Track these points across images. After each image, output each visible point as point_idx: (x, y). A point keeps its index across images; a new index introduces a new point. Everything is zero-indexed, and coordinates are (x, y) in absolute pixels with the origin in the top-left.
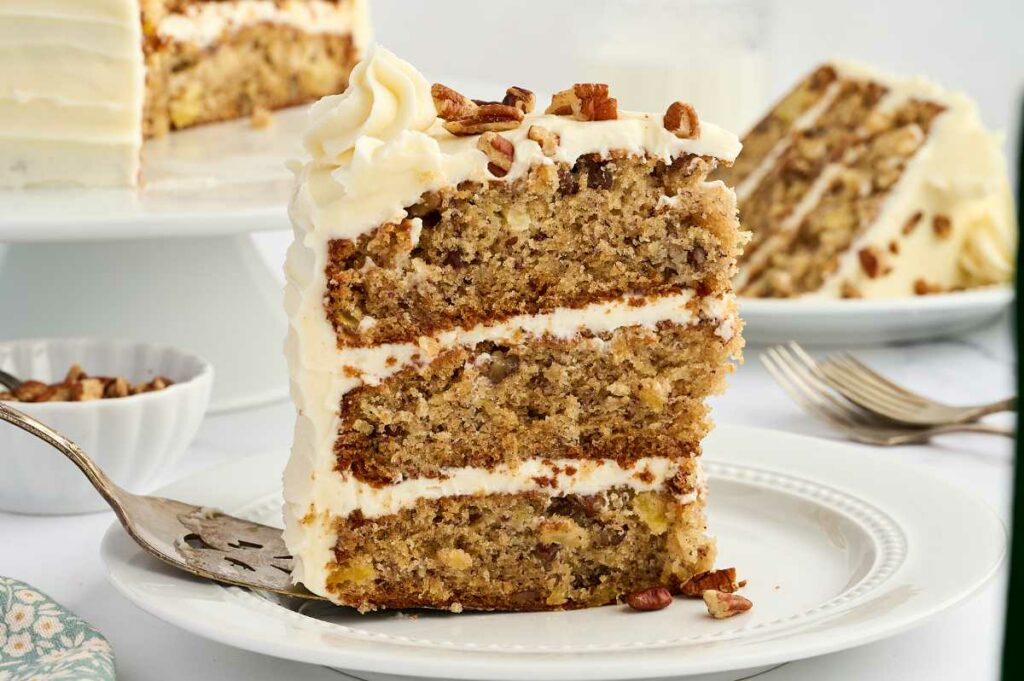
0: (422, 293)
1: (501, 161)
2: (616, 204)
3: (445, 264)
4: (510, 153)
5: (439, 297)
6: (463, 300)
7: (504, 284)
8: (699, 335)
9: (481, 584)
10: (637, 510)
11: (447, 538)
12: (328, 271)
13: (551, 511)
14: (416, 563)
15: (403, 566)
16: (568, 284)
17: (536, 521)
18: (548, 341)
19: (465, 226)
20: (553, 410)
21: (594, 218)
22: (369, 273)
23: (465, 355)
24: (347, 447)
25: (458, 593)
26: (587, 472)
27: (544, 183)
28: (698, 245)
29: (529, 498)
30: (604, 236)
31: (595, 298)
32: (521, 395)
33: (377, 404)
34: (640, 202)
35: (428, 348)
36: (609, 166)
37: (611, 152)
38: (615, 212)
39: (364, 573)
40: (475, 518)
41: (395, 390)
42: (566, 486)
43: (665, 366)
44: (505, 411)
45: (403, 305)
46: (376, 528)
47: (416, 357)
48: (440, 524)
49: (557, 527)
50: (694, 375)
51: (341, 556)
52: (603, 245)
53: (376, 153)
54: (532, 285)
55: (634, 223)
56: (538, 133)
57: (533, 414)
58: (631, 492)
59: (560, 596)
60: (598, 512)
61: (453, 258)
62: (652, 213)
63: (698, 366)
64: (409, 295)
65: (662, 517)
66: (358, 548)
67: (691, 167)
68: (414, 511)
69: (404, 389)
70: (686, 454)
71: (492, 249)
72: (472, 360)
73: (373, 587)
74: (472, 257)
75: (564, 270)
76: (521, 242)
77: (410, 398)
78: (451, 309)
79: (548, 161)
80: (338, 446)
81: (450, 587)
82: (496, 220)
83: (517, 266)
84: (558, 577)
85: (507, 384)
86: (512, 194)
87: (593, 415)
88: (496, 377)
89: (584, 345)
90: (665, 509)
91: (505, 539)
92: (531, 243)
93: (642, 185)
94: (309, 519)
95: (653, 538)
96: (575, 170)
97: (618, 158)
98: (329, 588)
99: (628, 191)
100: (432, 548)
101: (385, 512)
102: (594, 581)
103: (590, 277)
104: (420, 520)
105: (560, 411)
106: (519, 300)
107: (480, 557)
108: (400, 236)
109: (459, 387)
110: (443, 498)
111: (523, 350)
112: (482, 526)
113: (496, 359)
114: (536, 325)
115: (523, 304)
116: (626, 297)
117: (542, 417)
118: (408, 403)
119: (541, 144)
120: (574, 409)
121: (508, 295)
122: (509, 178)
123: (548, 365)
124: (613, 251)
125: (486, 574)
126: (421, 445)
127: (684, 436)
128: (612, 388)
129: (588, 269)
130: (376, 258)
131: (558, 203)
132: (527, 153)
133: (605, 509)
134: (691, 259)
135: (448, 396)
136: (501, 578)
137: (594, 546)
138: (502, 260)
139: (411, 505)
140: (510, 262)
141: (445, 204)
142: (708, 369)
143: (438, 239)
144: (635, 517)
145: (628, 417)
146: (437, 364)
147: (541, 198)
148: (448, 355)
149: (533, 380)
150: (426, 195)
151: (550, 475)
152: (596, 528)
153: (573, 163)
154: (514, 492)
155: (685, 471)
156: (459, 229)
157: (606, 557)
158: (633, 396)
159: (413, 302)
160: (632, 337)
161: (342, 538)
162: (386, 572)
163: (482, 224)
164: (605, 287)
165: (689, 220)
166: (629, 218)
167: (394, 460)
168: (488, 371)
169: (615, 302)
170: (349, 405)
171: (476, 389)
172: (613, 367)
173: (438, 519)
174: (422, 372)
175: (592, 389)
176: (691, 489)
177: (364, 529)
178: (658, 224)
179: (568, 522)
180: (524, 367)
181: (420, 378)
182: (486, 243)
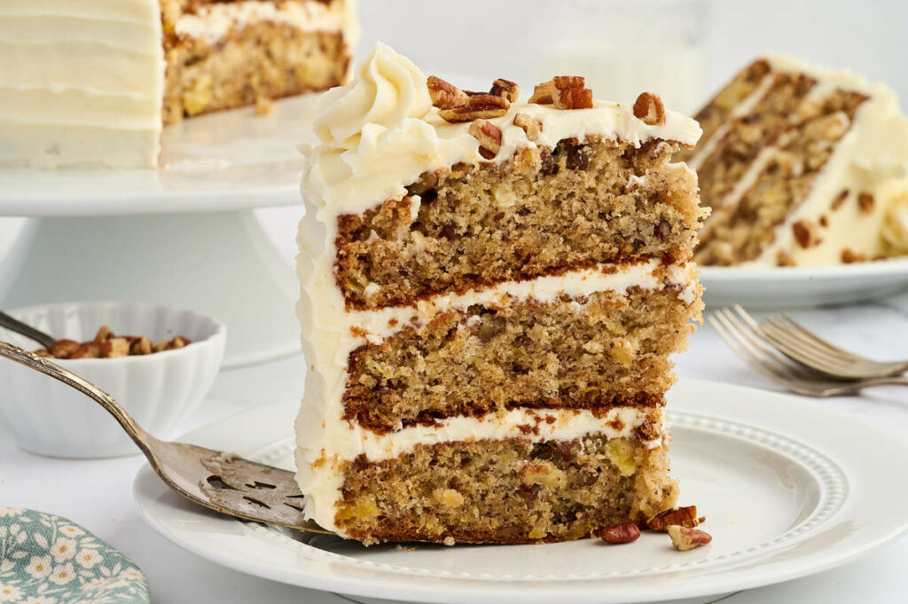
0: (420, 262)
1: (491, 146)
2: (591, 183)
3: (440, 236)
4: (498, 138)
5: (436, 265)
6: (456, 268)
7: (492, 255)
8: (664, 300)
9: (471, 520)
10: (608, 454)
11: (441, 479)
12: (338, 242)
13: (533, 455)
14: (414, 501)
15: (402, 504)
16: (549, 254)
17: (519, 464)
18: (531, 304)
19: (458, 202)
20: (535, 366)
21: (572, 195)
22: (374, 244)
23: (458, 317)
24: (353, 398)
25: (451, 529)
26: (565, 420)
27: (528, 164)
28: (663, 219)
29: (515, 444)
30: (581, 212)
31: (573, 267)
32: (506, 353)
33: (380, 360)
34: (613, 182)
35: (425, 310)
36: (585, 149)
37: (587, 137)
38: (591, 190)
39: (368, 511)
40: (466, 462)
41: (396, 348)
42: (547, 433)
43: (634, 327)
44: (493, 367)
45: (403, 273)
46: (379, 470)
47: (414, 319)
48: (435, 467)
49: (538, 469)
50: (660, 335)
51: (348, 495)
52: (580, 219)
53: (380, 138)
54: (517, 254)
55: (608, 200)
56: (523, 121)
57: (517, 369)
58: (604, 438)
59: (540, 531)
60: (575, 456)
61: (448, 231)
62: (623, 191)
63: (663, 327)
64: (409, 264)
65: (631, 460)
66: (363, 488)
67: (658, 150)
68: (412, 456)
69: (404, 347)
70: (653, 405)
71: (482, 223)
72: (464, 321)
73: (376, 523)
74: (464, 230)
75: (545, 241)
76: (508, 216)
77: (410, 355)
78: (446, 276)
79: (532, 145)
80: (346, 398)
81: (445, 523)
82: (486, 198)
83: (504, 239)
84: (539, 514)
85: (495, 343)
86: (500, 175)
87: (570, 370)
88: (485, 337)
89: (563, 308)
90: (634, 454)
91: (493, 480)
92: (517, 217)
93: (614, 166)
94: (320, 463)
95: (623, 479)
96: (556, 153)
97: (593, 142)
98: (338, 523)
99: (602, 172)
100: (428, 488)
101: (387, 456)
102: (571, 517)
103: (568, 248)
104: (418, 463)
105: (542, 367)
106: (505, 269)
107: (471, 496)
108: (402, 211)
109: (453, 345)
110: (438, 444)
111: (509, 313)
112: (472, 468)
113: (485, 320)
114: (521, 290)
115: (509, 272)
116: (600, 266)
117: (525, 372)
118: (408, 359)
119: (525, 129)
120: (554, 365)
121: (496, 264)
122: (498, 160)
123: (531, 326)
124: (589, 224)
125: (476, 511)
126: (419, 397)
127: (650, 389)
128: (587, 346)
129: (566, 241)
130: (379, 231)
131: (541, 182)
132: (513, 138)
133: (581, 453)
134: (657, 232)
135: (443, 353)
136: (488, 514)
137: (571, 487)
138: (491, 232)
139: (409, 450)
140: (498, 235)
141: (441, 183)
142: (673, 330)
143: (434, 214)
144: (607, 461)
145: (601, 372)
146: (434, 324)
147: (525, 178)
148: (442, 317)
149: (518, 339)
150: (424, 175)
151: (532, 423)
152: (573, 470)
153: (553, 147)
154: (500, 438)
155: (652, 420)
156: (454, 205)
157: (581, 496)
158: (606, 353)
159: (412, 269)
160: (605, 301)
161: (349, 479)
162: (387, 510)
163: (474, 201)
164: (582, 257)
165: (656, 197)
166: (602, 196)
167: (395, 410)
168: (478, 331)
169: (590, 270)
170: (355, 362)
171: (468, 347)
172: (588, 328)
173: (434, 462)
174: (420, 332)
175: (569, 347)
176: (657, 436)
177: (368, 471)
178: (628, 200)
179: (548, 465)
180: (510, 327)
181: (418, 338)
182: (476, 218)
